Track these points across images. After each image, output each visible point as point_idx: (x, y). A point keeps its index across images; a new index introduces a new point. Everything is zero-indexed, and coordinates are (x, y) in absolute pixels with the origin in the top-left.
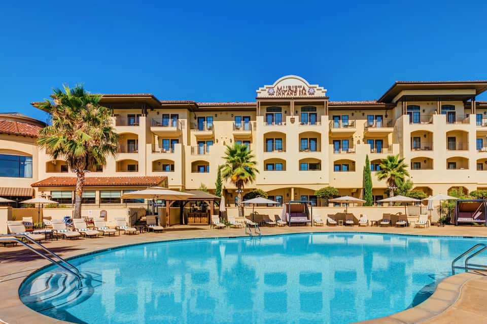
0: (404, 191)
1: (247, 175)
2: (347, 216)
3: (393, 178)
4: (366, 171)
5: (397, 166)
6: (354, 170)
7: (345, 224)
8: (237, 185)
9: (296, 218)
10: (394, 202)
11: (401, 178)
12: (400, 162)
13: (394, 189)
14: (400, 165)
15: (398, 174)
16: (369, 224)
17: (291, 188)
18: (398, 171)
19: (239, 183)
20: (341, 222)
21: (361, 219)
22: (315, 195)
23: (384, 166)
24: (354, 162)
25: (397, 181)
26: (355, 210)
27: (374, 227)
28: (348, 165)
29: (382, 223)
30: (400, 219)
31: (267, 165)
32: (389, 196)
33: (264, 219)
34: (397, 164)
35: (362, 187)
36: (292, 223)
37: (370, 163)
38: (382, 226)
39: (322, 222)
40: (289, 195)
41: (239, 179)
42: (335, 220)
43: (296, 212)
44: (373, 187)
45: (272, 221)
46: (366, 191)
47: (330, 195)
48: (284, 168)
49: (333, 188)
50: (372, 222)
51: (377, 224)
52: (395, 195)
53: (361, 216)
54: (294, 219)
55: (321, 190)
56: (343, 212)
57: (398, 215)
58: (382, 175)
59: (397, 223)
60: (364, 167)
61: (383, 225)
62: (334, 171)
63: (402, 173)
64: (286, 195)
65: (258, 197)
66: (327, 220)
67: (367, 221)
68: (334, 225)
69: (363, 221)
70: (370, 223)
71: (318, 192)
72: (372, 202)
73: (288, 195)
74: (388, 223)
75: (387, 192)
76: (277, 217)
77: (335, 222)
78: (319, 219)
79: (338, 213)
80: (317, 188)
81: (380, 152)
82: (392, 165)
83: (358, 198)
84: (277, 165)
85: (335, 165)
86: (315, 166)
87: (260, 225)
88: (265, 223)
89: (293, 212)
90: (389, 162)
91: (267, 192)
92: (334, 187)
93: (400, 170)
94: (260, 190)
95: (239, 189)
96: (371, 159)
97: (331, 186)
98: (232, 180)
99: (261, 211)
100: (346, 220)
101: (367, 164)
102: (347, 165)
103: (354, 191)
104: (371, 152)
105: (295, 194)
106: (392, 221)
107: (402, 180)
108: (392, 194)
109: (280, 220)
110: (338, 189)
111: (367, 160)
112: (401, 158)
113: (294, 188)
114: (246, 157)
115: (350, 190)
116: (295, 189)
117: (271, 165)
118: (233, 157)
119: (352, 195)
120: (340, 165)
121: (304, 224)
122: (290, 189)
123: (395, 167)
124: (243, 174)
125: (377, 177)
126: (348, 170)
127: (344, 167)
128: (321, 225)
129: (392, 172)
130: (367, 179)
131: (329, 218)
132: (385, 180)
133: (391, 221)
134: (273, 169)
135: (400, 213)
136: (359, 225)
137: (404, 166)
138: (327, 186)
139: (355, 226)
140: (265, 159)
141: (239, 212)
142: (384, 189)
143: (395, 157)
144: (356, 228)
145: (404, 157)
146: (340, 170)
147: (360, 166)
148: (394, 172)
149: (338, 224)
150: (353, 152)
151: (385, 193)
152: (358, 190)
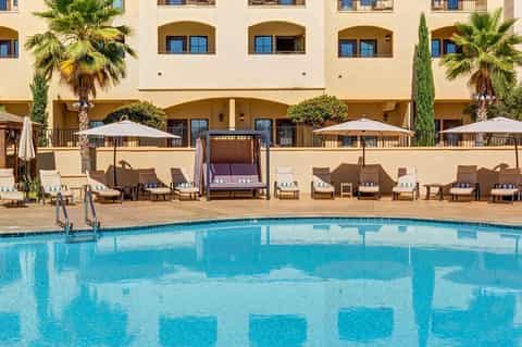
0: (514, 107)
1: (100, 61)
2: (363, 170)
3: (486, 73)
4: (422, 57)
5: (496, 39)
6: (389, 53)
7: (357, 194)
8: (75, 89)
9: (229, 177)
10: (488, 136)
11: (506, 73)
12: (504, 28)
13: (487, 101)
14: (505, 37)
15: (498, 61)
16: (421, 192)
17: (229, 99)
18: (498, 54)
19: (82, 83)
20: (346, 189)
21: (401, 180)
22: (287, 117)
23: (463, 41)
24: (389, 35)
25: (496, 80)
26: (386, 157)
27: (434, 203)
28: (376, 41)
29: (454, 191)
30: (501, 180)
31: (169, 39)
32: (474, 119)
33: (142, 181)
34: (495, 33)
35: (410, 98)
36: (214, 191)
37: (430, 37)
38: (455, 198)
39: (296, 189)
40: (223, 117)
41: (77, 73)
42: (332, 183)
43: (229, 161)
44: (436, 98)
45: (164, 186)
46: (419, 107)
47: (327, 117)
48: (210, 48)
49: (334, 98)
50: (428, 188)
51: (444, 193)
52: (490, 116)
53: (402, 172)
54: (221, 182)
55: (305, 104)
56: (355, 162)
57: (498, 170)
58: (458, 65)
59: (494, 192)
60: (416, 47)
61: (457, 196)
62: (340, 55)
63: (509, 58)
64: (216, 118)
65: (124, 119)
66: (312, 183)
67: (415, 185)
68: (331, 196)
69: (404, 185)
70: (423, 191)
71: (297, 109)
72: (432, 135)
73: (221, 117)
74: (468, 191)
75: (470, 110)
76: (178, 176)
77: (332, 189)
78: (290, 180)
79: (344, 165)
80: (294, 100)
81: (457, 8)
82: (484, 37)
83: (399, 124)
84: (194, 41)
85: (341, 42)
86: (289, 42)
87: (128, 197)
88: (143, 191)
89: (219, 161)
90: (476, 30)
91: (165, 110)
92: (339, 98)
93: (505, 51)
94: (145, 103)
95: (83, 99)
96: (431, 26)
97: (330, 93)
98: (64, 76)
99: (138, 159)
100: (360, 183)
101: (423, 38)
102: (373, 42)
103: (391, 107)
104: (434, 9)
105: (239, 114)
106: (480, 185)
107: (509, 77)
108: (482, 113)
109: (185, 182)
110: (346, 102)
111: (423, 29)
112: (508, 19)
113: (236, 99)
114: (99, 12)
115: (379, 104)
116: (239, 101)
117: (176, 39)
118: (64, 11)
119: (386, 118)
120: (354, 42)
121: (253, 193)
122: (225, 101)
123: (492, 44)
124: (87, 59)
125: (445, 68)
126: (375, 54)
127: (364, 45)
128: (295, 196)
129: (483, 56)
130: (422, 76)
131: (316, 178)
132: (464, 79)
133: (477, 184)
134: (185, 50)
135: (503, 166)
136: (396, 196)
137: (514, 40)
138: (318, 94)
139: (383, 199)
140: (161, 24)
141: (83, 160)
142: (465, 103)
143: (492, 16)
144: (386, 205)
145: (515, 16)
146: (355, 53)
147: (405, 44)
148: (489, 55)
149: (337, 193)
150: (388, 9)
151: (465, 112)
152: (400, 105)
